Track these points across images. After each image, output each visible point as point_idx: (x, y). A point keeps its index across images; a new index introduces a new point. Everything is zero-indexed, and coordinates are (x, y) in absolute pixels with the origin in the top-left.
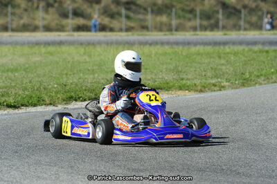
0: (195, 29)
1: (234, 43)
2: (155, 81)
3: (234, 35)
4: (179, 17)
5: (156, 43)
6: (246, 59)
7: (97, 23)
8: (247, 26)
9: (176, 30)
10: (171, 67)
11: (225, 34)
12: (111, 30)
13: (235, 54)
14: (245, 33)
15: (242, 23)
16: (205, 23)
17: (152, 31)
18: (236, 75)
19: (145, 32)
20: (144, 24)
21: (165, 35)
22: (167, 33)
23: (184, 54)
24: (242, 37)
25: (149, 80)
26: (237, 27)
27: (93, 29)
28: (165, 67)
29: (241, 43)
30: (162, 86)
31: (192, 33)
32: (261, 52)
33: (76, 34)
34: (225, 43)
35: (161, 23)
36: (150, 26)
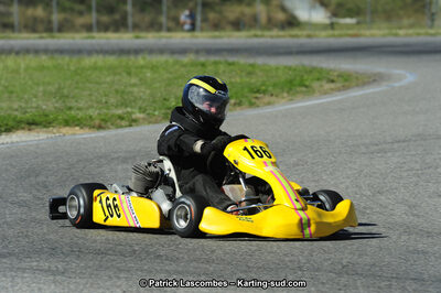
0: (89, 28)
1: (151, 51)
2: (26, 112)
3: (150, 38)
4: (63, 9)
5: (27, 51)
6: (170, 76)
8: (171, 24)
9: (60, 30)
10: (52, 89)
11: (137, 37)
13: (154, 68)
14: (168, 34)
15: (163, 19)
16: (105, 19)
17: (20, 31)
18: (154, 102)
19: (9, 34)
20: (6, 20)
21: (41, 38)
22: (44, 35)
23: (72, 68)
24: (164, 41)
25: (17, 110)
26: (155, 26)
28: (41, 89)
29: (161, 51)
30: (37, 119)
31: (85, 34)
32: (193, 64)
34: (137, 52)
35: (35, 19)
36: (16, 23)
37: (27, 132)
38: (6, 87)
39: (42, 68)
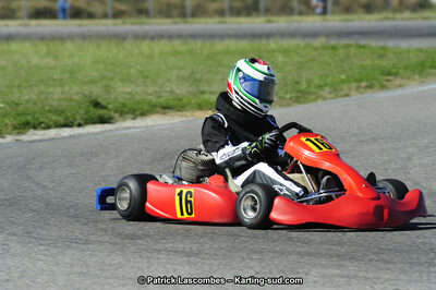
0: (221, 13)
1: (282, 35)
2: (160, 97)
3: (282, 22)
5: (160, 36)
6: (302, 59)
7: (67, 5)
8: (303, 8)
9: (194, 15)
10: (185, 73)
11: (269, 22)
12: (90, 16)
13: (285, 52)
14: (300, 18)
15: (294, 3)
16: (238, 4)
17: (155, 17)
18: (286, 85)
19: (144, 19)
20: (141, 6)
21: (175, 23)
22: (179, 20)
23: (205, 53)
24: (295, 25)
25: (150, 94)
26: (286, 10)
27: (61, 15)
28: (175, 73)
29: (292, 35)
30: (171, 103)
31: (216, 19)
32: (324, 48)
33: (34, 23)
34: (268, 36)
35: (169, 5)
36: (151, 10)
37: (161, 116)
38: (140, 72)
39: (176, 53)
